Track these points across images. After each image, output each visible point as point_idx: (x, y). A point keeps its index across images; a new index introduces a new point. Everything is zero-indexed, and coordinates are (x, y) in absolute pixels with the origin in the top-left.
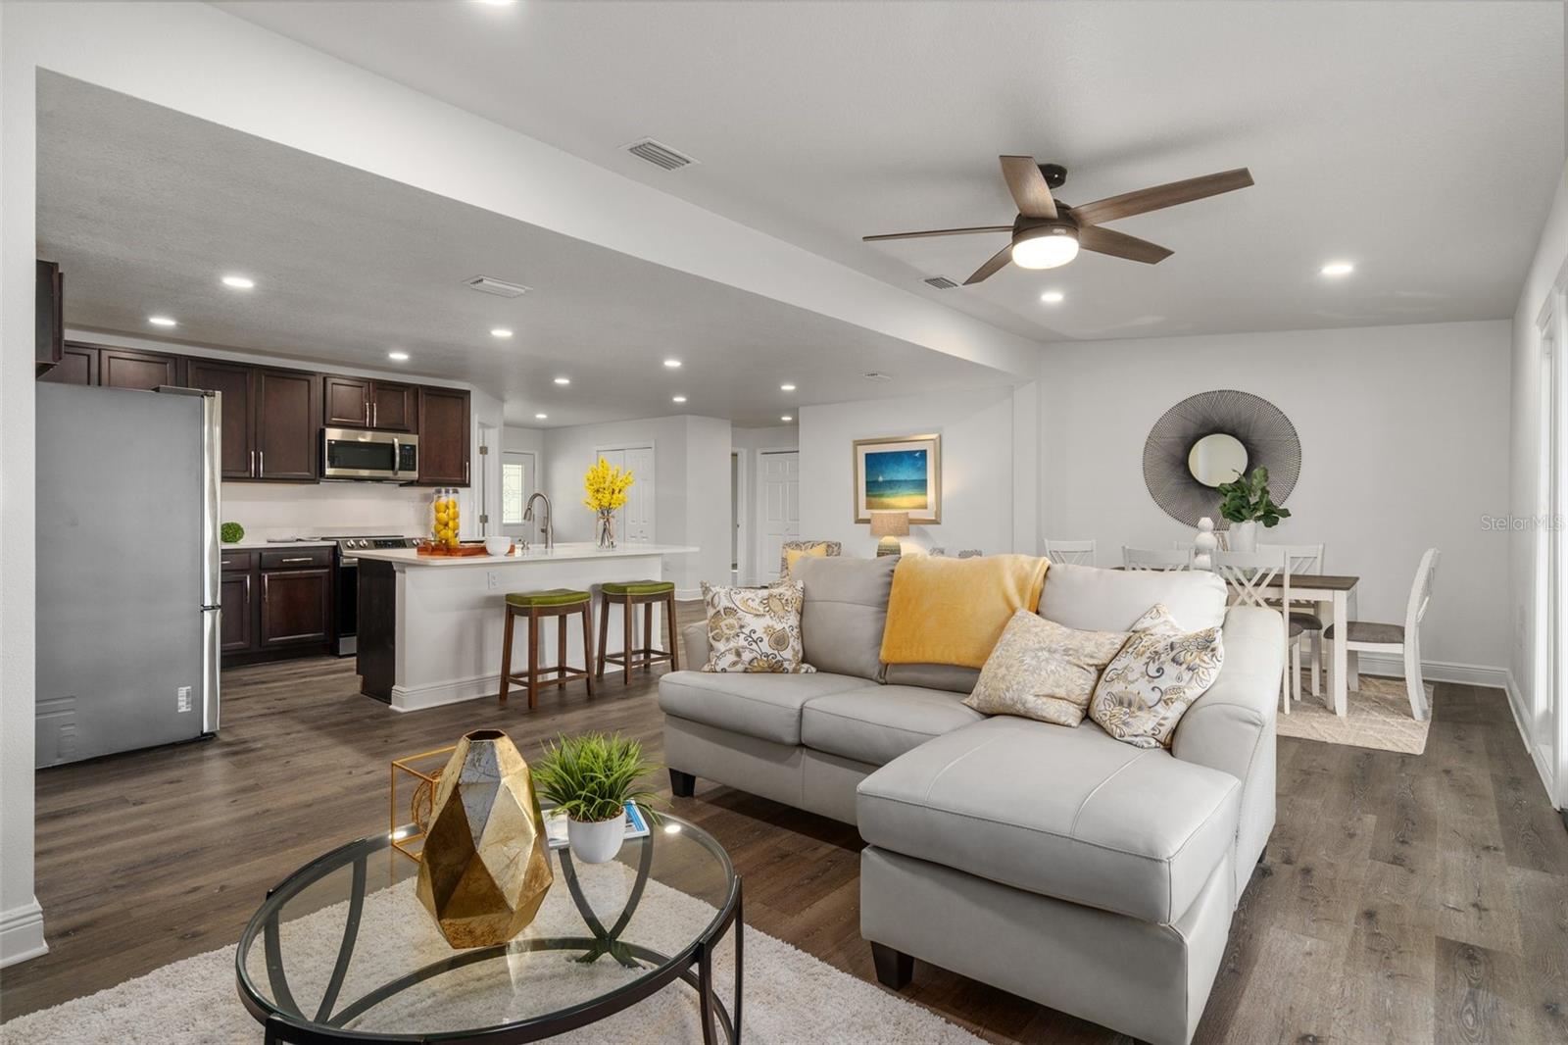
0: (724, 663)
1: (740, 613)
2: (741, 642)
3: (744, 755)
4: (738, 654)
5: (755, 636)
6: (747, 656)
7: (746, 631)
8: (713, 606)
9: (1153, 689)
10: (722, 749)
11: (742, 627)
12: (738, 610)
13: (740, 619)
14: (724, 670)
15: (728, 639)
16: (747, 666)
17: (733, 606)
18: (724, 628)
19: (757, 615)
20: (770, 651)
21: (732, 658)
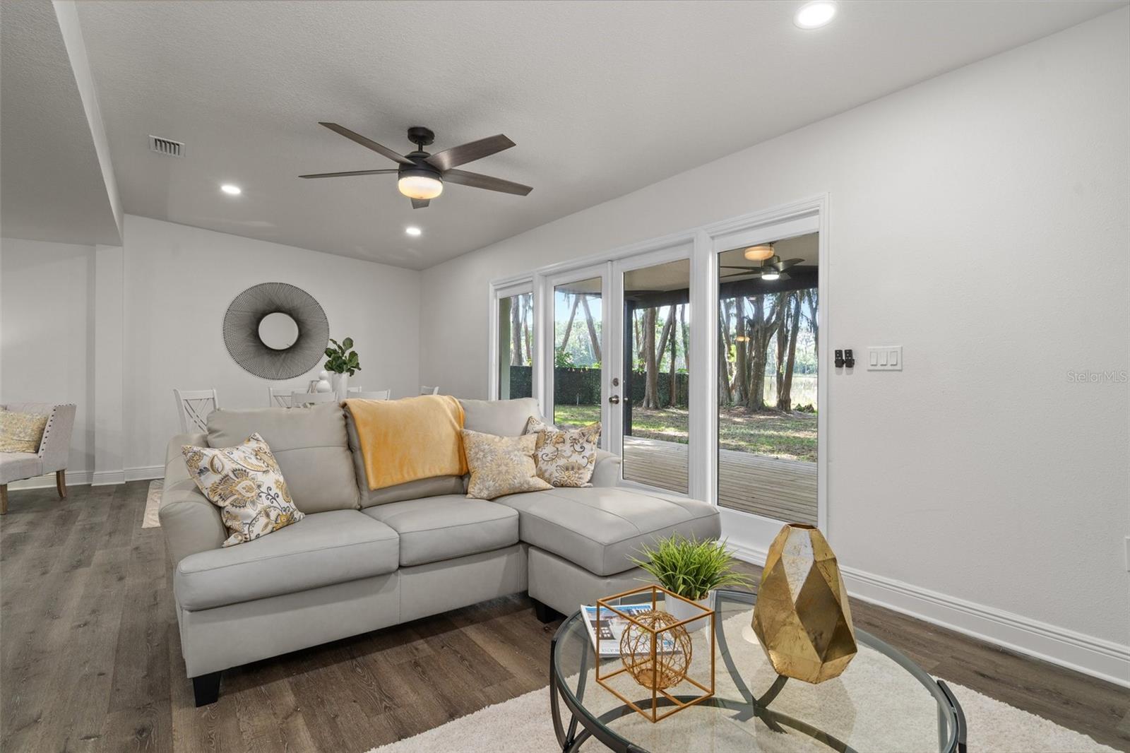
0: (257, 529)
1: (251, 473)
2: (264, 502)
3: (329, 606)
4: (268, 515)
5: (272, 493)
6: (273, 515)
7: (264, 489)
8: (215, 471)
9: (583, 457)
10: (290, 614)
11: (259, 486)
12: (248, 470)
13: (253, 479)
14: (258, 537)
15: (253, 503)
16: (275, 525)
17: (240, 467)
18: (243, 492)
19: (264, 472)
20: (286, 505)
21: (263, 520)
